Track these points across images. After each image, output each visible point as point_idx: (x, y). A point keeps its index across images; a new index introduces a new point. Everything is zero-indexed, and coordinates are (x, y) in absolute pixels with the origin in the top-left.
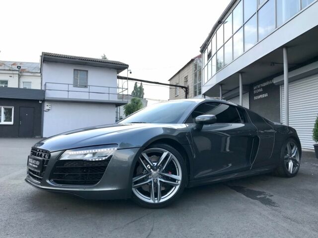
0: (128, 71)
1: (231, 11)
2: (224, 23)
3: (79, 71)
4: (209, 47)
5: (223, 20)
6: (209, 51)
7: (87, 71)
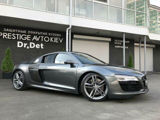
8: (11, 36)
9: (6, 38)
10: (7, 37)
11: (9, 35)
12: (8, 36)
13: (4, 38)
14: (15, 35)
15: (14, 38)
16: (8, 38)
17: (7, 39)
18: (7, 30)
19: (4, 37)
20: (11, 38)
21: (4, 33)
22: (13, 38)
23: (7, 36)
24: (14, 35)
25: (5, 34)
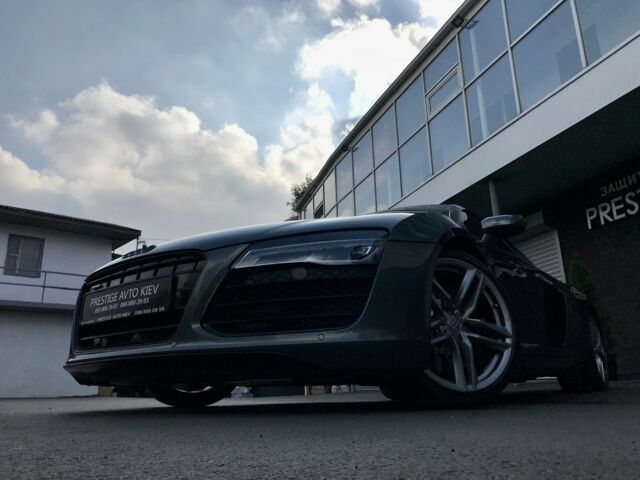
0: (138, 243)
1: (369, 127)
2: (353, 150)
3: (22, 240)
4: (318, 198)
5: (351, 146)
6: (317, 205)
7: (43, 241)
8: (622, 206)
9: (611, 220)
10: (612, 217)
11: (617, 204)
12: (615, 209)
13: (603, 222)
14: (633, 195)
15: (632, 208)
16: (616, 217)
17: (615, 221)
18: (612, 188)
19: (605, 219)
20: (623, 215)
21: (600, 207)
22: (629, 211)
23: (611, 214)
24: (630, 198)
25: (604, 209)
